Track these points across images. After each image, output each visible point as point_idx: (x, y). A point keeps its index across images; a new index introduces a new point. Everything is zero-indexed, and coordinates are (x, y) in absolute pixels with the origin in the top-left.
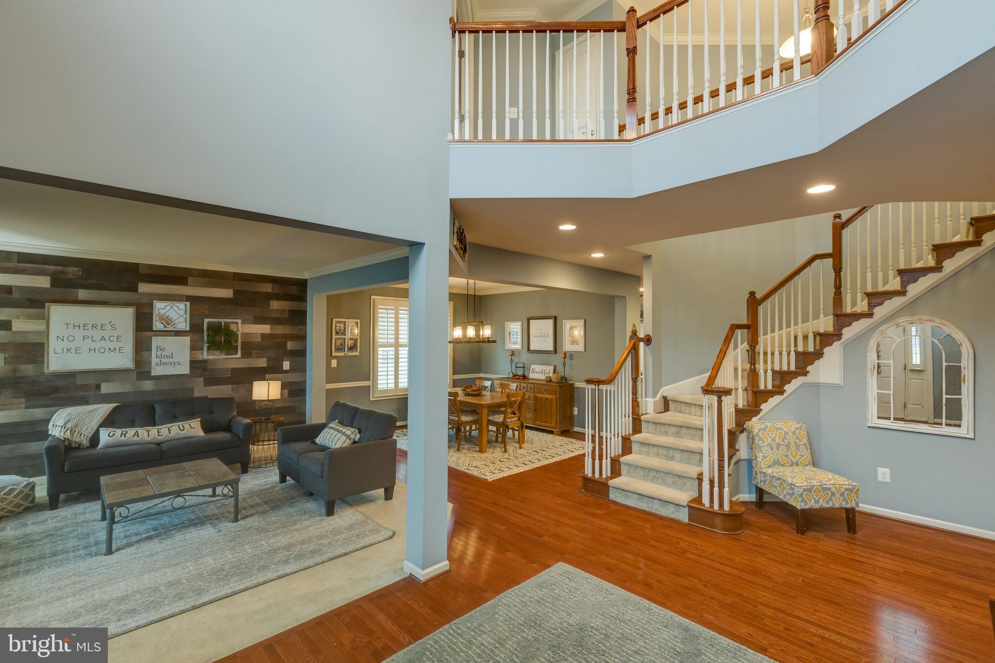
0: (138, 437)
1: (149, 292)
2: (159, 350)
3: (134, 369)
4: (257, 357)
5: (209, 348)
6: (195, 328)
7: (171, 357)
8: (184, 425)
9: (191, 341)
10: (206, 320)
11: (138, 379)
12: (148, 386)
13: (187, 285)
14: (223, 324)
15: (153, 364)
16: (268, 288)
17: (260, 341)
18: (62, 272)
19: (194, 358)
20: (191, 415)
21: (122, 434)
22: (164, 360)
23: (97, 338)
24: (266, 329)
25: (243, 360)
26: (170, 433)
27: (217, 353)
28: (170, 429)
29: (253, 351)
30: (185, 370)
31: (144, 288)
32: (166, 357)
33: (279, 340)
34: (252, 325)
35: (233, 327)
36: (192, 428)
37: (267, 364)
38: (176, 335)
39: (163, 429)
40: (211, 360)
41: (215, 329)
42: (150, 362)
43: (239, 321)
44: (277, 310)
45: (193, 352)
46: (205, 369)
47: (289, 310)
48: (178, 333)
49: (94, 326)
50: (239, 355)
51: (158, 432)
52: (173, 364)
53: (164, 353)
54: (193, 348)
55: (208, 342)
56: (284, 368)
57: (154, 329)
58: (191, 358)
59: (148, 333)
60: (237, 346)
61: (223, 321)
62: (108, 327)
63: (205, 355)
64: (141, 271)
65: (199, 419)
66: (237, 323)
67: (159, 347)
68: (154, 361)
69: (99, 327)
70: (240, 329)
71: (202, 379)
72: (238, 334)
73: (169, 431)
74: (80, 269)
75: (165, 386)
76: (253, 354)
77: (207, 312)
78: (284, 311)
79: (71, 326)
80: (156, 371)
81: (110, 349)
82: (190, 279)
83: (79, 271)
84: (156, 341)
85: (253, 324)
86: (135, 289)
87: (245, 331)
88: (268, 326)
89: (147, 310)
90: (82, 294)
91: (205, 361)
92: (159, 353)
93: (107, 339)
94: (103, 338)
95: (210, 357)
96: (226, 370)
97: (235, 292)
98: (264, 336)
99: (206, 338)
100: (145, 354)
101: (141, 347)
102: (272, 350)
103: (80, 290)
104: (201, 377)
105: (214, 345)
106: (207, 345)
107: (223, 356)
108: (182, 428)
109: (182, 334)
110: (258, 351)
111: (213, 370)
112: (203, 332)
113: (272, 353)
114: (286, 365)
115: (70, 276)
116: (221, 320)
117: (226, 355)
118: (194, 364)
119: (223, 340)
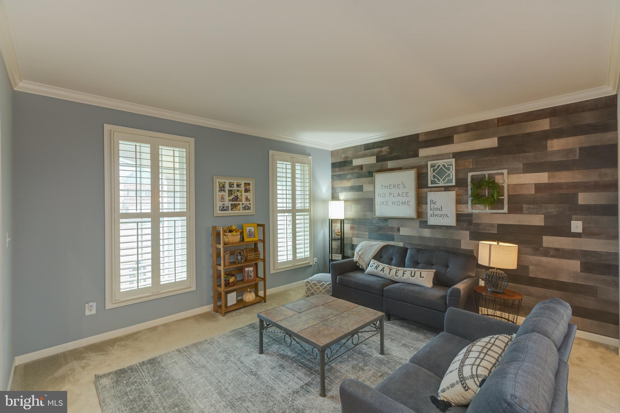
0: (383, 272)
1: (426, 155)
2: (432, 203)
3: (416, 218)
4: (529, 213)
5: (473, 203)
6: (461, 183)
7: (440, 209)
8: (416, 272)
9: (457, 195)
10: (470, 174)
11: (420, 227)
12: (427, 233)
13: (453, 143)
14: (487, 176)
15: (429, 215)
16: (545, 125)
17: (533, 192)
18: (381, 152)
19: (460, 211)
20: (429, 265)
21: (376, 267)
22: (436, 212)
23: (396, 195)
24: (543, 178)
25: (511, 215)
26: (403, 276)
27: (481, 206)
28: (405, 272)
29: (524, 205)
30: (452, 221)
31: (423, 152)
32: (437, 209)
33: (563, 192)
34: (522, 175)
35: (498, 180)
36: (421, 277)
37: (544, 223)
38: (445, 190)
39: (400, 271)
40: (476, 214)
41: (478, 183)
42: (427, 213)
43: (505, 171)
44: (558, 151)
45: (459, 205)
46: (470, 223)
47: (580, 149)
48: (447, 189)
49: (394, 186)
50: (506, 210)
51: (396, 273)
52: (442, 216)
53: (436, 206)
54: (459, 201)
55: (472, 196)
56: (573, 230)
57: (429, 186)
58: (457, 211)
59: (425, 190)
60: (503, 199)
61: (486, 173)
62: (401, 186)
63: (468, 209)
64: (421, 139)
65: (434, 271)
66: (503, 174)
67: (432, 201)
68: (430, 212)
69: (396, 187)
70: (506, 181)
71: (468, 232)
72: (503, 187)
73: (404, 273)
74: (388, 147)
75: (439, 235)
76: (524, 209)
77: (471, 167)
78: (570, 151)
79: (384, 187)
80: (432, 221)
81: (402, 202)
82: (456, 137)
83: (388, 149)
84: (431, 196)
85: (523, 173)
86: (416, 155)
87: (513, 183)
88: (545, 175)
89: (424, 171)
90: (390, 164)
91: (470, 215)
92: (432, 206)
93: (401, 195)
94: (399, 194)
95: (474, 211)
96: (492, 225)
97: (500, 139)
98: (539, 187)
99: (470, 192)
100: (424, 206)
101: (421, 201)
102: (552, 205)
103: (388, 162)
104: (466, 230)
105: (478, 198)
106: (471, 198)
107: (488, 210)
108: (413, 275)
109: (450, 189)
110: (532, 206)
111: (478, 225)
112: (467, 186)
113: (552, 209)
114: (577, 226)
115: (384, 153)
116: (484, 173)
117: (491, 209)
118: (459, 217)
119: (487, 194)
